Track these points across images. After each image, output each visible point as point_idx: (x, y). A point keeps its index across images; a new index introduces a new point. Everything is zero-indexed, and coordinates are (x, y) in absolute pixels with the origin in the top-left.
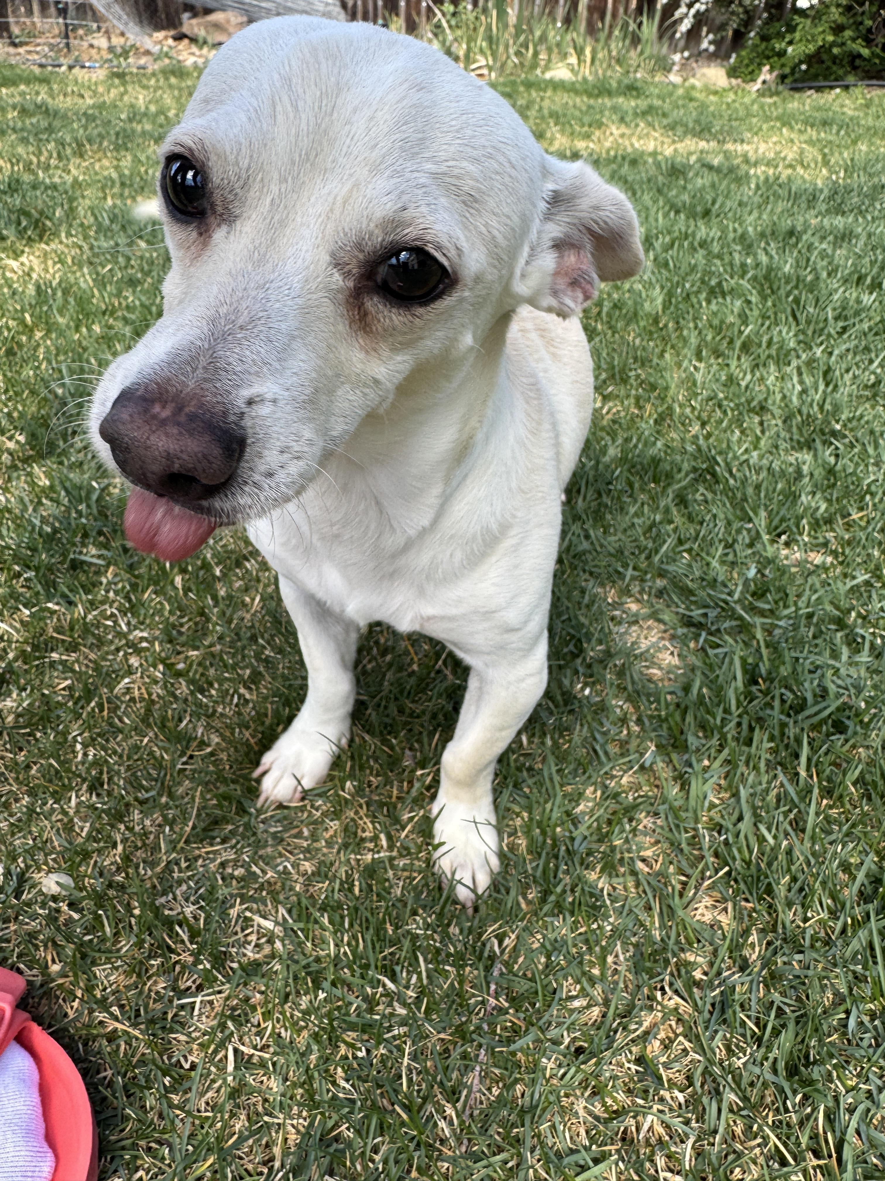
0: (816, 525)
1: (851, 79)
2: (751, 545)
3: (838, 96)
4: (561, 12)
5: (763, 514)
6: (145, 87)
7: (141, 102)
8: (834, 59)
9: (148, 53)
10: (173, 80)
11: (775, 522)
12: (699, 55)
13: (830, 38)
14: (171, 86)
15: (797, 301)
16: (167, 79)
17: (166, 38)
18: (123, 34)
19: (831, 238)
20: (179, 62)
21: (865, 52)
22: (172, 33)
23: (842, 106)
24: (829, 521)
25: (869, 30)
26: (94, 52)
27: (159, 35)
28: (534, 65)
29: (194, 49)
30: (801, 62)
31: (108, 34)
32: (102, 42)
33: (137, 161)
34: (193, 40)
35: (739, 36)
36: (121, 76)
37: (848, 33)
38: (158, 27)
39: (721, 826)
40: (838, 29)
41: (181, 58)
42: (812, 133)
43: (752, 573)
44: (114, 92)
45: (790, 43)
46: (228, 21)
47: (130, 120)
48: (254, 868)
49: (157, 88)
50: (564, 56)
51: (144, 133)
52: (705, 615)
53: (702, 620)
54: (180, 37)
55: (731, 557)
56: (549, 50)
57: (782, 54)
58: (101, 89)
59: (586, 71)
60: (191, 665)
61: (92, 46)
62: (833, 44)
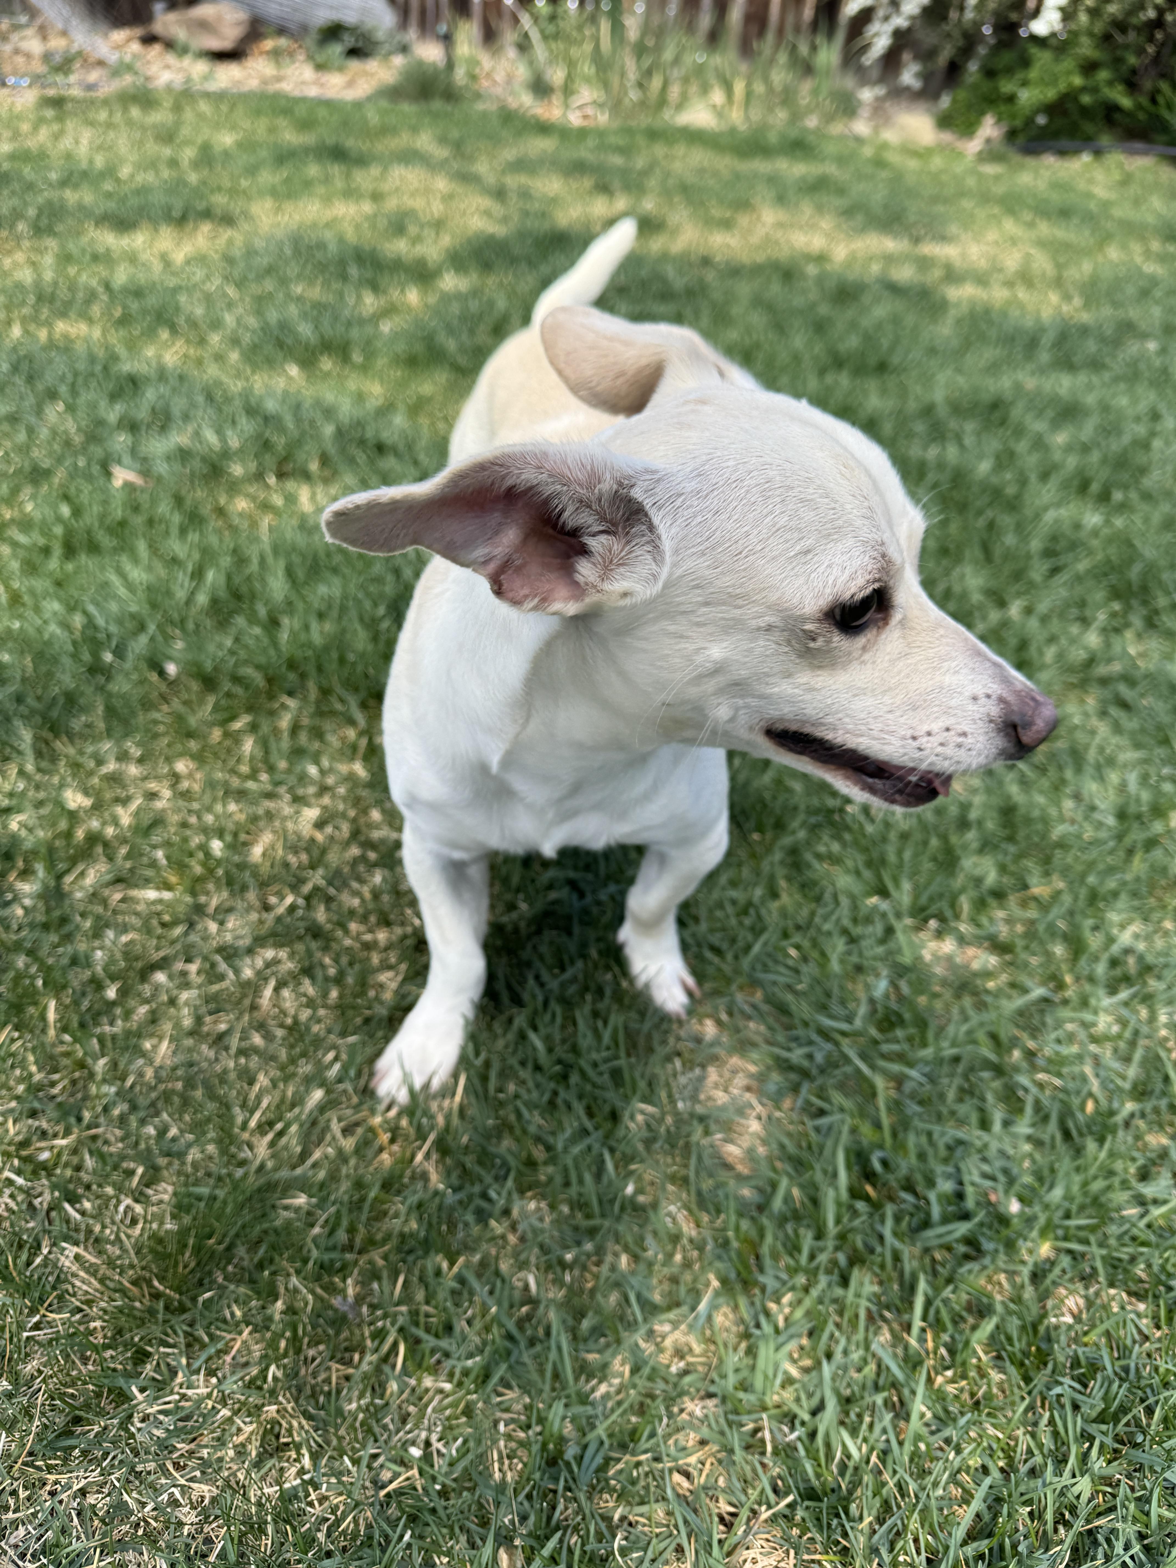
0: (980, 905)
1: (1105, 140)
2: (883, 941)
3: (1086, 165)
4: (705, 20)
5: (907, 885)
6: (92, 124)
7: (83, 150)
8: (1085, 111)
9: (101, 63)
10: (135, 112)
11: (923, 900)
12: (898, 93)
13: (1078, 81)
14: (130, 123)
15: (991, 525)
16: (125, 110)
17: (129, 40)
18: (64, 33)
19: (1050, 413)
20: (147, 79)
21: (1126, 102)
22: (138, 32)
23: (1091, 181)
24: (999, 895)
25: (1134, 72)
26: (20, 60)
27: (119, 35)
28: (662, 102)
29: (171, 58)
30: (1037, 111)
31: (43, 33)
32: (34, 45)
33: (65, 258)
34: (170, 45)
35: (954, 70)
36: (58, 103)
37: (1103, 75)
38: (118, 21)
39: (795, 1416)
40: (1089, 68)
41: (149, 73)
42: (1044, 228)
43: (881, 986)
44: (44, 134)
45: (1025, 84)
46: (220, 18)
47: (64, 183)
48: (126, 1497)
49: (109, 125)
50: (705, 90)
51: (81, 207)
52: (810, 1057)
53: (806, 1063)
54: (149, 40)
55: (855, 959)
56: (686, 80)
57: (1011, 99)
58: (25, 127)
59: (736, 116)
60: (59, 1155)
61: (17, 51)
62: (1084, 89)
